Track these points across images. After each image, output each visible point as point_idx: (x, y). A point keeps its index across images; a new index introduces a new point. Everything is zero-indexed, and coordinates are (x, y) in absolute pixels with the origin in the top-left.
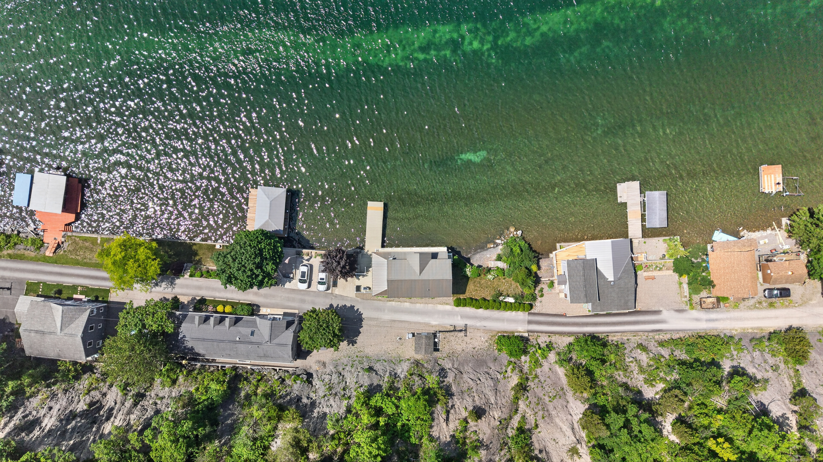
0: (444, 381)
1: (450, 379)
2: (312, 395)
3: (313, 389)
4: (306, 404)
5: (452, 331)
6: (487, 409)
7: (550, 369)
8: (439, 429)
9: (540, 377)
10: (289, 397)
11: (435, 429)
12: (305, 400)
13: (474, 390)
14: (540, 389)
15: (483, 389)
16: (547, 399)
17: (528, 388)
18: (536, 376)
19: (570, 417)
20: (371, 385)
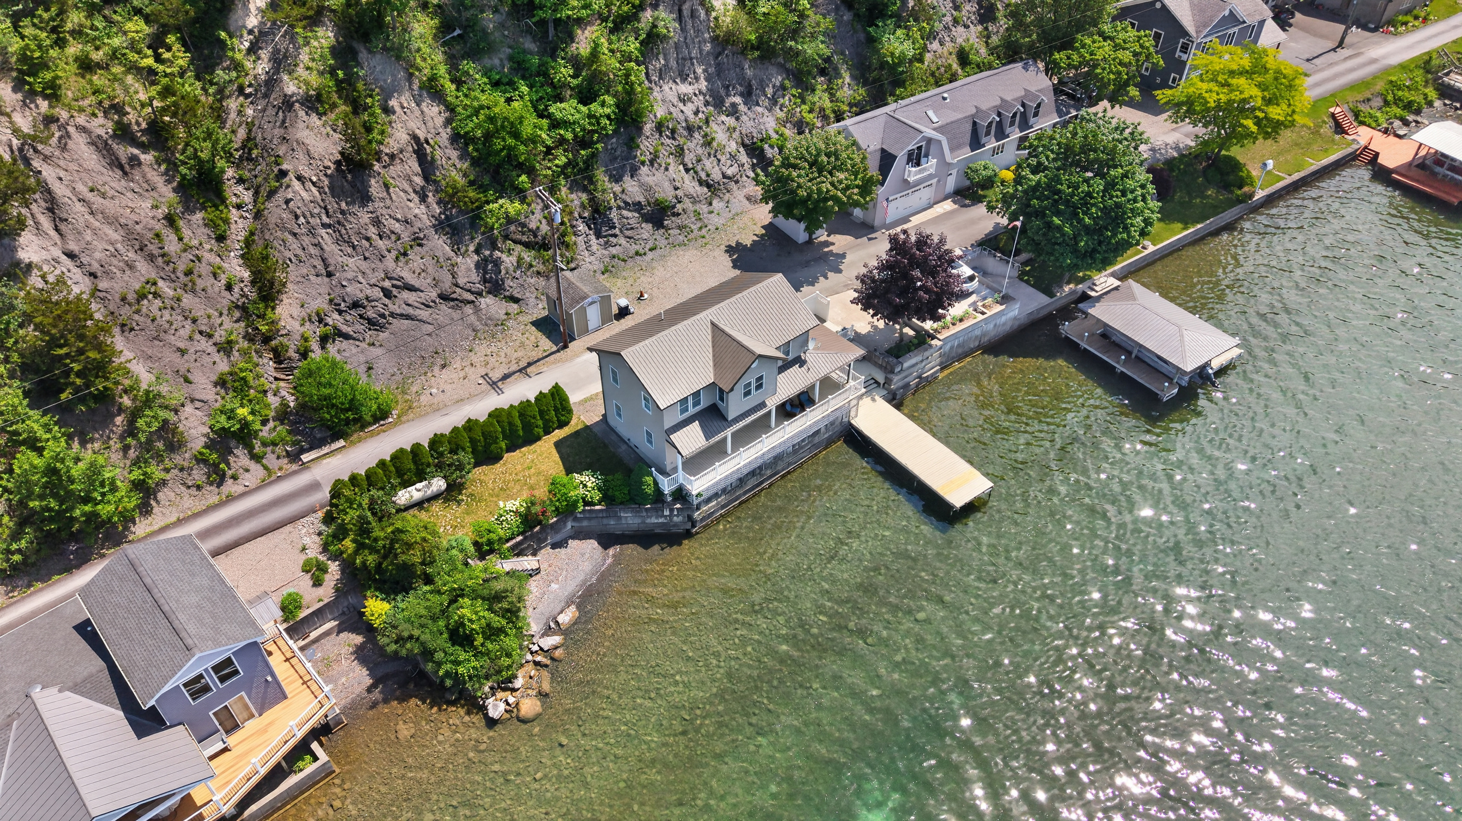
0: (477, 251)
1: (467, 266)
2: (730, 121)
3: (736, 135)
4: (728, 95)
5: (530, 364)
6: (332, 206)
7: (187, 381)
8: (430, 124)
9: (212, 349)
10: (770, 91)
11: (439, 121)
12: (738, 100)
13: (390, 257)
14: (198, 313)
15: (364, 265)
16: (163, 286)
17: (237, 314)
18: (226, 348)
19: (73, 246)
20: (634, 172)
